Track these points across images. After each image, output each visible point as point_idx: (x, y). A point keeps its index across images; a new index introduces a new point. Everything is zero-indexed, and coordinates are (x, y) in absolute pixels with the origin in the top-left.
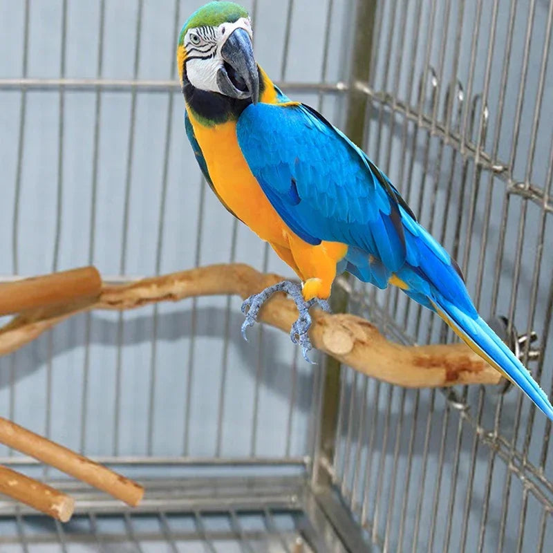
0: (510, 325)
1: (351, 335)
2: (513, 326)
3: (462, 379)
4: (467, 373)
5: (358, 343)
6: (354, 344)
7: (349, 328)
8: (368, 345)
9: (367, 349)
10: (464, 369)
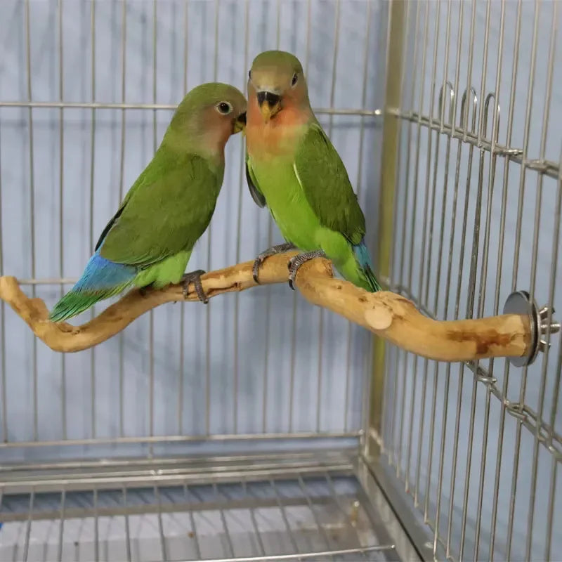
0: (531, 298)
1: (391, 310)
2: (534, 300)
3: (492, 352)
4: (495, 345)
5: (397, 318)
6: (393, 319)
7: (387, 303)
8: (405, 320)
9: (405, 324)
10: (492, 342)
